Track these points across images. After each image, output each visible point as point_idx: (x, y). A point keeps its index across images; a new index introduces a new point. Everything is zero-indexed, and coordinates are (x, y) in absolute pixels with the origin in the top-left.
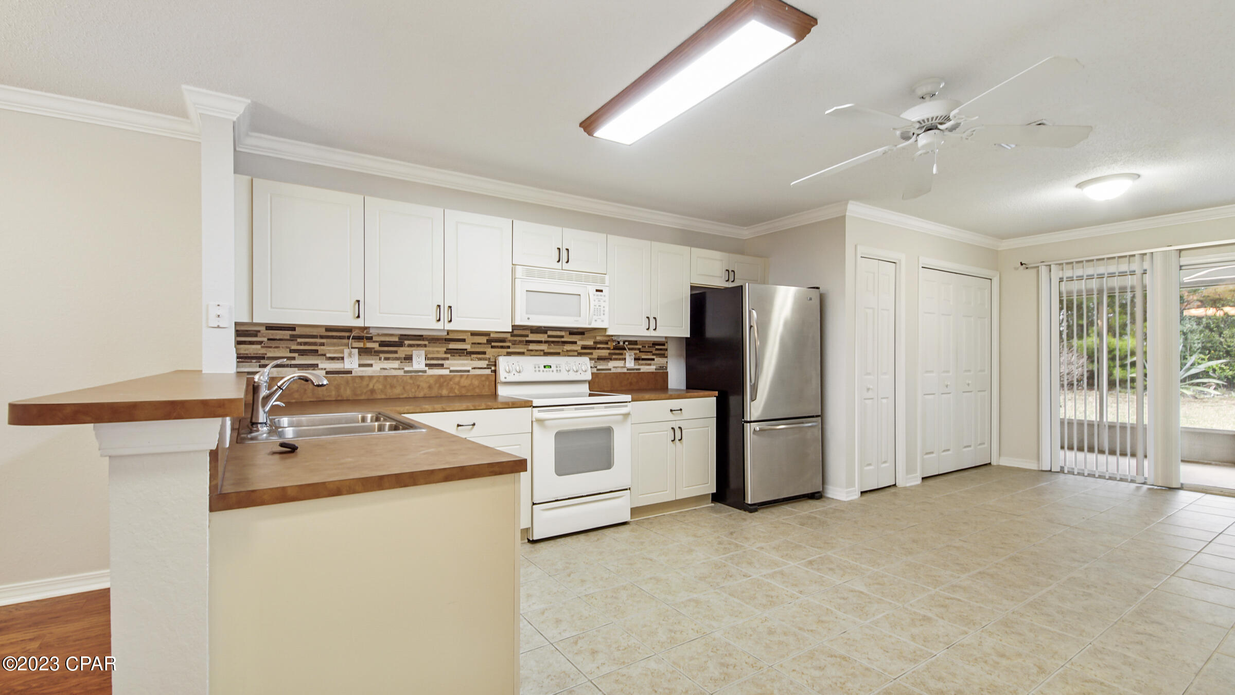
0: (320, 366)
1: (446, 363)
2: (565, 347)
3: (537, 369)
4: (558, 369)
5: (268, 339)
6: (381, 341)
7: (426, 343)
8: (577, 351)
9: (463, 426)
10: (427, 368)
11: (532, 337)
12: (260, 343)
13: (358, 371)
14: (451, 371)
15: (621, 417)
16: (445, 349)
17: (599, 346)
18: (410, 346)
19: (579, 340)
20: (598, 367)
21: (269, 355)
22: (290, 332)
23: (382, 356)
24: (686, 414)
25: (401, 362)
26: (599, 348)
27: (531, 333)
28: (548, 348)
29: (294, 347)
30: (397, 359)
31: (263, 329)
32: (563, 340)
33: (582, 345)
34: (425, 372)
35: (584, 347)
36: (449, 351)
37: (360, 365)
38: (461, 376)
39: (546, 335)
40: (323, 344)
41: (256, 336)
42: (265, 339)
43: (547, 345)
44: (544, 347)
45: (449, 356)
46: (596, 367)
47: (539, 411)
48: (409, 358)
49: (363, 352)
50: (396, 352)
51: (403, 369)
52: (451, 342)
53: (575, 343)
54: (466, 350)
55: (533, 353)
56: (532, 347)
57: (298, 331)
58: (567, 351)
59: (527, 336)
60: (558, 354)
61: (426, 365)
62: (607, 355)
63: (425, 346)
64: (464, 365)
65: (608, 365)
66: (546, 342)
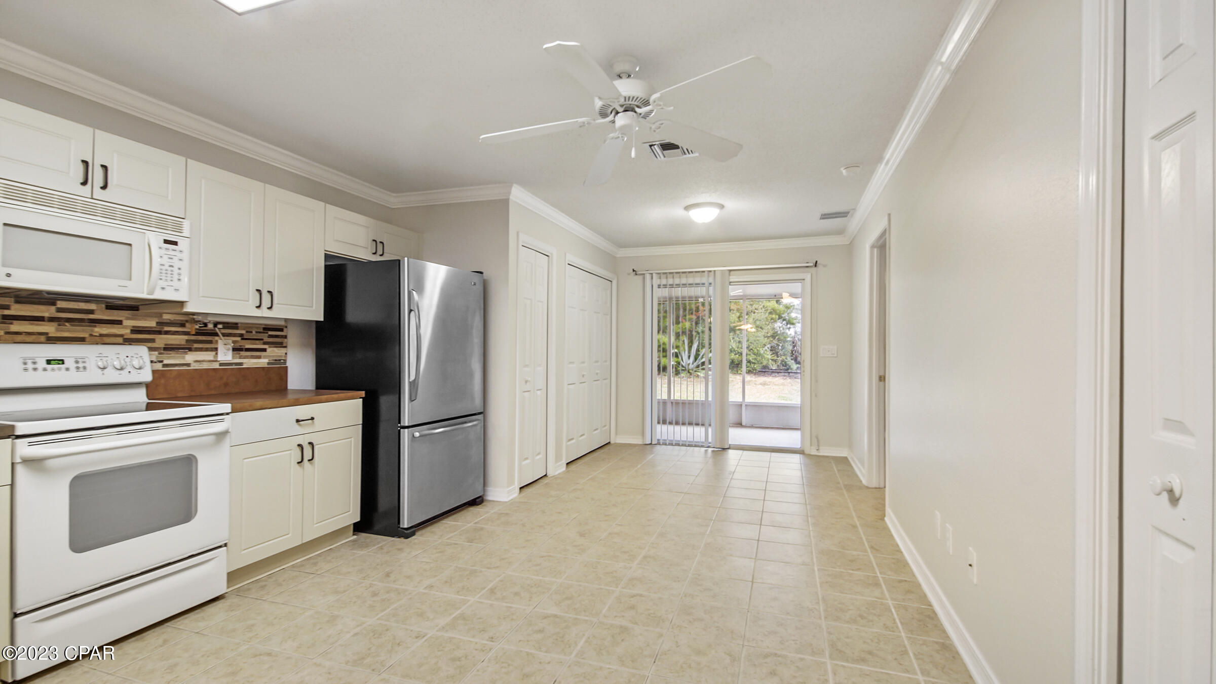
2: (96, 329)
3: (30, 366)
4: (81, 365)
8: (122, 336)
11: (16, 310)
15: (212, 438)
17: (166, 329)
19: (128, 319)
20: (166, 362)
24: (318, 425)
26: (167, 333)
27: (17, 302)
28: (57, 330)
32: (91, 316)
33: (134, 327)
35: (136, 330)
39: (53, 308)
43: (55, 324)
44: (50, 329)
46: (161, 362)
47: (31, 444)
53: (120, 322)
55: (19, 338)
56: (16, 327)
58: (101, 335)
59: (7, 307)
60: (81, 340)
62: (184, 342)
65: (184, 358)
66: (52, 319)
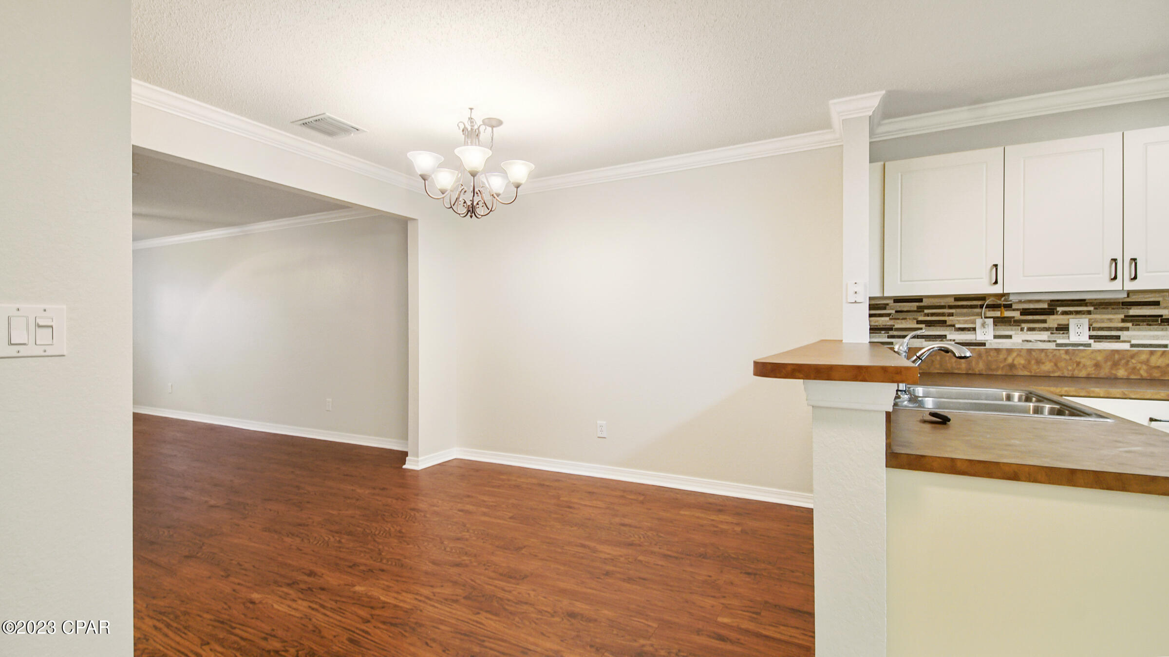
0: (949, 337)
1: (1124, 335)
5: (897, 312)
6: (1023, 309)
7: (1091, 308)
9: (1160, 421)
10: (1092, 341)
12: (888, 315)
13: (992, 343)
14: (1132, 346)
16: (1122, 316)
18: (1065, 313)
21: (897, 326)
22: (917, 304)
23: (1025, 326)
25: (1052, 333)
29: (921, 318)
30: (1045, 329)
31: (891, 302)
34: (1089, 345)
36: (1127, 319)
37: (995, 337)
38: (1152, 353)
40: (951, 315)
41: (885, 309)
42: (893, 312)
45: (1129, 325)
48: (1064, 329)
49: (999, 321)
50: (1044, 321)
51: (1055, 341)
52: (1133, 307)
54: (1161, 316)
57: (925, 302)
61: (1091, 337)
63: (1089, 313)
64: (1157, 338)
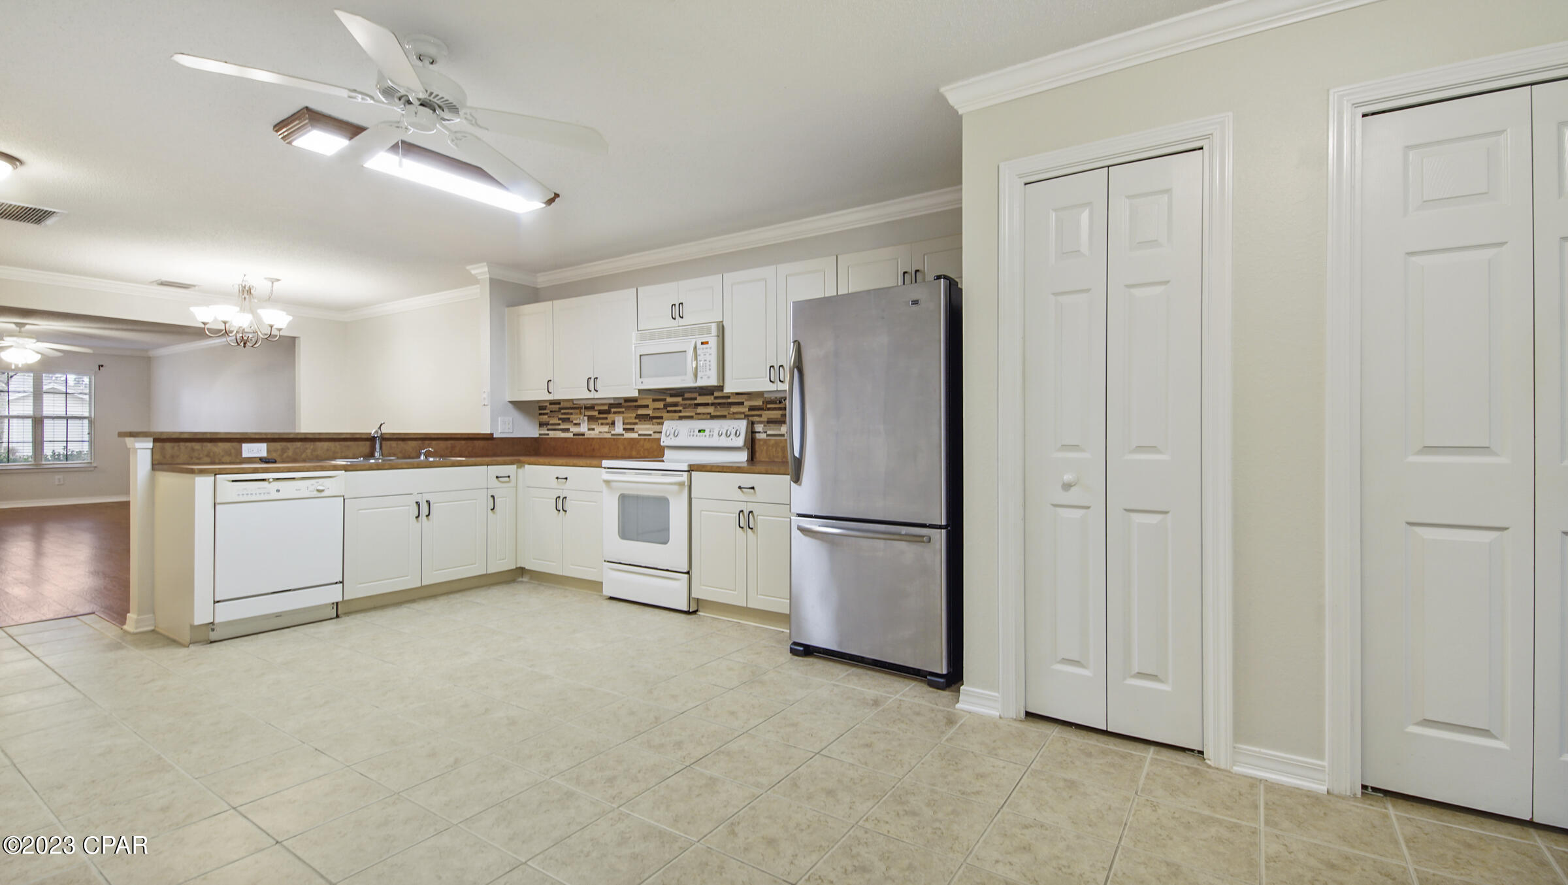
0: (571, 430)
1: (636, 427)
2: (731, 409)
3: (692, 433)
4: (711, 434)
5: (551, 411)
6: (599, 410)
7: (623, 410)
8: (743, 413)
10: (624, 432)
11: (700, 400)
12: (546, 414)
13: (590, 434)
14: (639, 435)
15: (676, 488)
16: (635, 415)
17: (769, 406)
18: (615, 413)
19: (746, 400)
20: (769, 432)
21: (551, 422)
22: (558, 406)
23: (600, 421)
24: (760, 494)
25: (609, 427)
26: (769, 409)
27: (700, 395)
28: (714, 411)
29: (560, 416)
30: (607, 424)
31: (548, 404)
32: (729, 401)
33: (750, 406)
34: (623, 435)
35: (751, 409)
36: (639, 417)
37: (589, 429)
38: (645, 439)
39: (712, 397)
40: (571, 414)
41: (545, 409)
42: (549, 412)
43: (713, 407)
44: (710, 410)
45: (637, 421)
46: (766, 432)
47: (607, 472)
48: (613, 423)
49: (591, 419)
50: (606, 418)
51: (610, 432)
52: (638, 409)
53: (742, 403)
54: (649, 415)
55: (700, 416)
56: (700, 410)
57: (562, 405)
58: (734, 413)
59: (696, 399)
60: (724, 417)
61: (624, 429)
62: (779, 417)
63: (623, 412)
64: (647, 429)
65: (780, 430)
66: (713, 404)
